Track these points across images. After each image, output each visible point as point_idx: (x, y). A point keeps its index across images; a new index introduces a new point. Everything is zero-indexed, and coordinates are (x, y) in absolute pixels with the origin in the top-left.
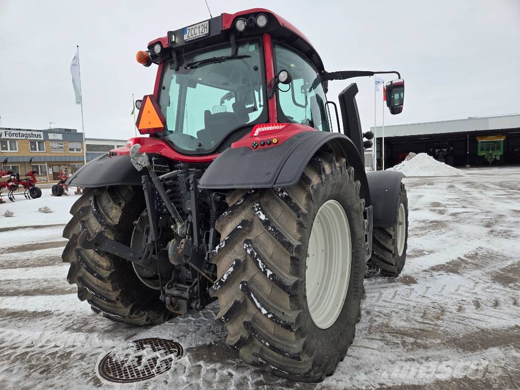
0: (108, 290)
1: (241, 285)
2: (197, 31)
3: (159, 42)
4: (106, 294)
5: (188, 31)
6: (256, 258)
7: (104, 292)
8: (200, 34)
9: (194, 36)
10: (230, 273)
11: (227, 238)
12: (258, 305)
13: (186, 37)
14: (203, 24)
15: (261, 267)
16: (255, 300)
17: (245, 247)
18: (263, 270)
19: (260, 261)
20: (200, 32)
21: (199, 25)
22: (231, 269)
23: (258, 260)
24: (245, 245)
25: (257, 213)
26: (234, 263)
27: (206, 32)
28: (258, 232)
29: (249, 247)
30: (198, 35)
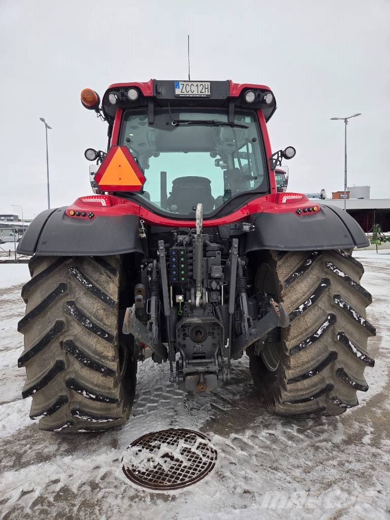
0: (110, 388)
1: (339, 336)
2: (194, 88)
3: (136, 87)
4: (108, 393)
5: (181, 86)
6: (350, 310)
7: (105, 392)
8: (199, 93)
9: (190, 93)
10: (325, 328)
11: (312, 296)
12: (355, 350)
13: (178, 92)
14: (203, 83)
15: (355, 317)
16: (353, 346)
17: (336, 302)
18: (357, 319)
19: (354, 312)
20: (199, 91)
21: (198, 83)
22: (326, 324)
23: (352, 311)
24: (336, 300)
25: (334, 271)
26: (329, 318)
27: (207, 93)
28: (336, 288)
29: (341, 302)
30: (196, 93)
